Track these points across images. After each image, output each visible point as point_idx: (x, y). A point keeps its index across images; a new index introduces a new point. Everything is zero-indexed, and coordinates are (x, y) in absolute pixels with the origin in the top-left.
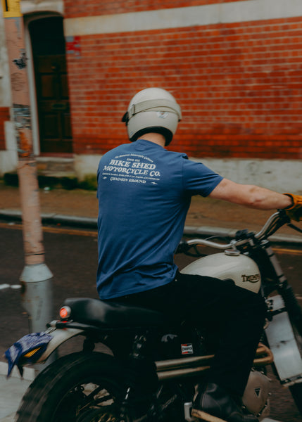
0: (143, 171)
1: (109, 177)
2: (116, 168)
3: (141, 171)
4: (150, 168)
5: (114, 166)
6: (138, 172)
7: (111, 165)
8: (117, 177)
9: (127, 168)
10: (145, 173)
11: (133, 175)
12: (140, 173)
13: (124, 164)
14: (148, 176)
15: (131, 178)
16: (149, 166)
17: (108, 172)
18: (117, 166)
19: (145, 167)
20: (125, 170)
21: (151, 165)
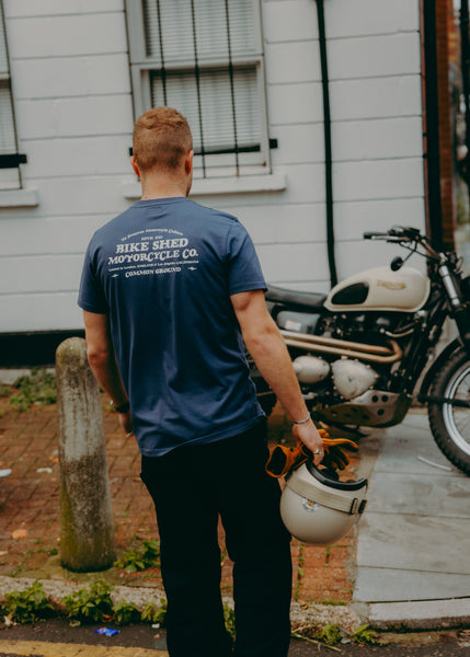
0: (171, 254)
1: (122, 273)
2: (130, 257)
3: (168, 252)
4: (181, 245)
5: (124, 254)
6: (164, 255)
7: (119, 254)
8: (136, 270)
9: (147, 253)
10: (176, 255)
11: (159, 261)
12: (168, 257)
13: (139, 247)
14: (181, 258)
15: (157, 267)
16: (179, 243)
17: (119, 265)
18: (130, 254)
19: (173, 246)
20: (143, 257)
21: (182, 240)
